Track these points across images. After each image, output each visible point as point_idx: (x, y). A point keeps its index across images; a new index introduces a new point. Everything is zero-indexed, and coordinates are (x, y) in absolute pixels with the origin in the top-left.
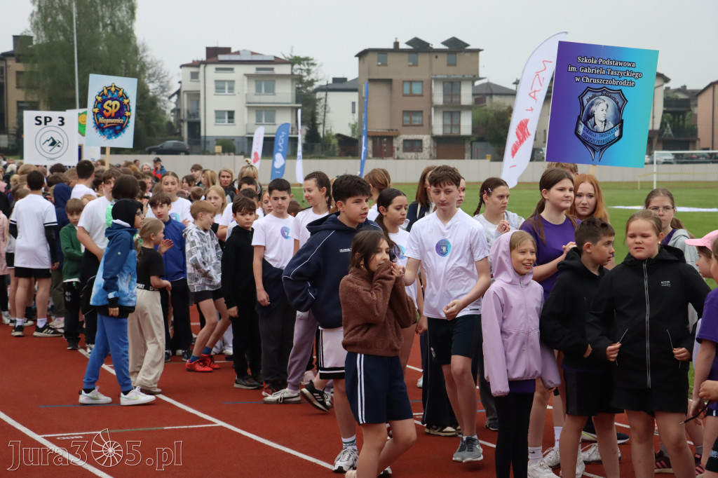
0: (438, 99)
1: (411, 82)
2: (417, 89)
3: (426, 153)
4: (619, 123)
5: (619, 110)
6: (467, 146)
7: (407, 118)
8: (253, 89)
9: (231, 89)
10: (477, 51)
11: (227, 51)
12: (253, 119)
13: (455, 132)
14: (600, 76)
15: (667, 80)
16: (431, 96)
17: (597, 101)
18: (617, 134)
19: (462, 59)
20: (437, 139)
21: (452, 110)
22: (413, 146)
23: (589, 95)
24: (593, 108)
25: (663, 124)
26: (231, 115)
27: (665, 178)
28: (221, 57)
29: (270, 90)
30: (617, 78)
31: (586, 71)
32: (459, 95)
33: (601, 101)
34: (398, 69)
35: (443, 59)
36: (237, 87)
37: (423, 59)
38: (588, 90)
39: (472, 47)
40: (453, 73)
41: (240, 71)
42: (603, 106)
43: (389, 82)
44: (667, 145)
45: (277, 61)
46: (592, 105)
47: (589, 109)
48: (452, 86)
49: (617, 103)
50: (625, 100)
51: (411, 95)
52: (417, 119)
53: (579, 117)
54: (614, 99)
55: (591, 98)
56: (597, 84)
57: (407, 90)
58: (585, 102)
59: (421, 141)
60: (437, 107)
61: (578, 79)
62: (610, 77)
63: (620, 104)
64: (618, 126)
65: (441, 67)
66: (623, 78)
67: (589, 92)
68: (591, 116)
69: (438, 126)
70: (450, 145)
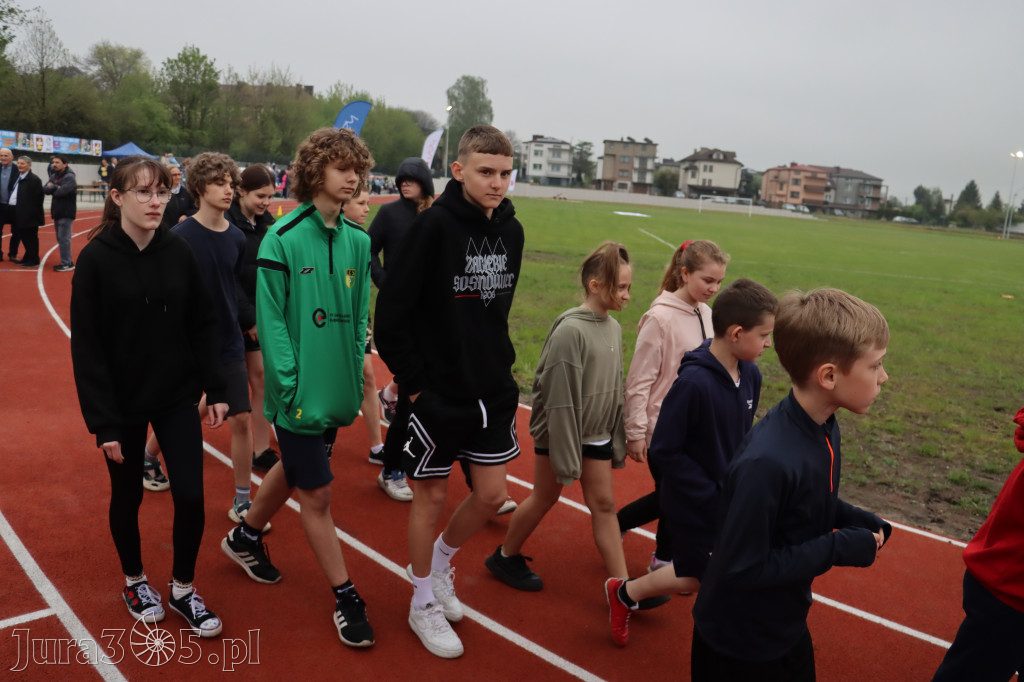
0: (637, 164)
1: (624, 157)
2: (627, 160)
3: (628, 190)
6: (648, 188)
7: (621, 173)
8: (551, 155)
9: (541, 154)
10: (656, 145)
11: (542, 137)
12: (550, 168)
13: (642, 181)
15: (742, 166)
16: (633, 164)
19: (649, 148)
20: (635, 184)
21: (643, 171)
22: (623, 186)
25: (740, 185)
26: (540, 166)
27: (704, 208)
28: (539, 140)
29: (559, 156)
32: (646, 164)
34: (618, 151)
35: (640, 147)
36: (544, 154)
37: (631, 146)
39: (655, 142)
40: (644, 154)
41: (546, 147)
43: (614, 156)
44: (741, 195)
45: (564, 143)
48: (643, 160)
51: (624, 162)
52: (626, 174)
57: (622, 159)
59: (626, 185)
60: (636, 169)
65: (639, 151)
69: (635, 178)
70: (640, 187)
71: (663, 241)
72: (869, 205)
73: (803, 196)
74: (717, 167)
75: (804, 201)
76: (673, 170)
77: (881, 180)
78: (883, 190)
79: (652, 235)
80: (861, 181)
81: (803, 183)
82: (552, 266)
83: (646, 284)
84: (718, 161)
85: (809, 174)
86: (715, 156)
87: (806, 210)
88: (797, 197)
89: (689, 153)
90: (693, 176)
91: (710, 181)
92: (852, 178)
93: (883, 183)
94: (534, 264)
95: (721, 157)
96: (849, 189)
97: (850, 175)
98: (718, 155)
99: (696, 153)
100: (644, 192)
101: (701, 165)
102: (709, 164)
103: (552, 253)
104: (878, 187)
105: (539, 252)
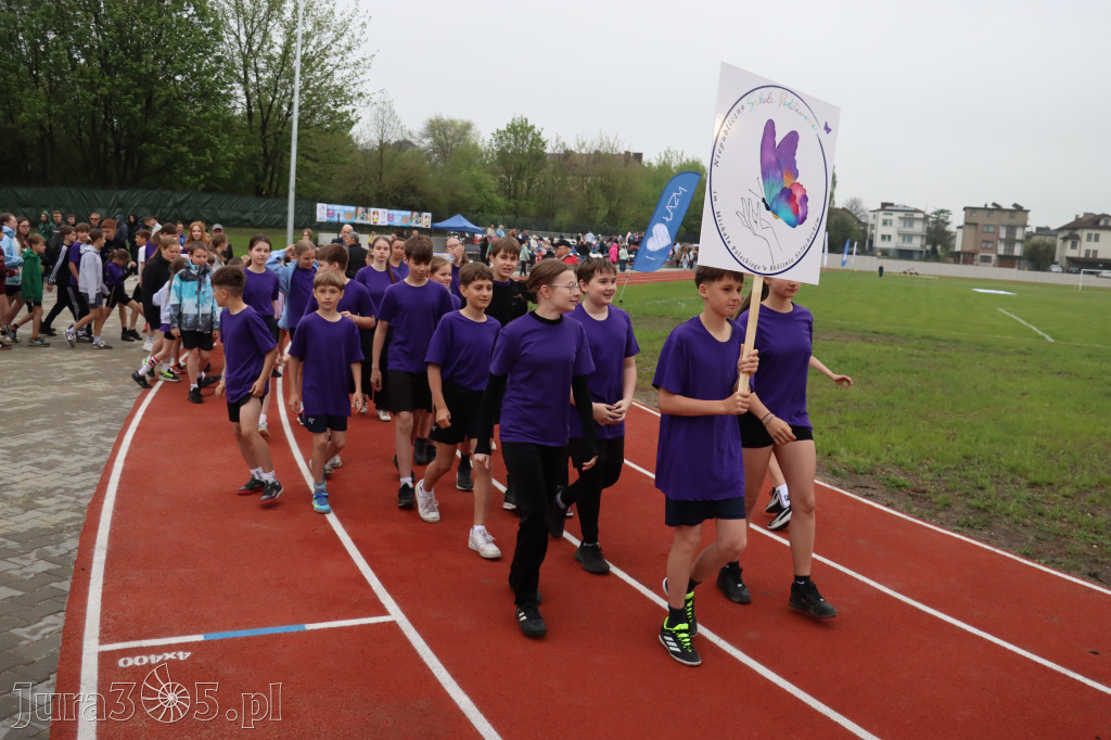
0: (1003, 234)
1: (988, 226)
2: (991, 229)
3: (993, 263)
6: (1017, 262)
7: (984, 245)
8: (902, 224)
9: (891, 224)
10: (1027, 211)
11: (892, 205)
12: (901, 239)
13: (1010, 253)
16: (998, 234)
19: (1019, 214)
20: (1000, 257)
21: (1010, 242)
22: (986, 259)
26: (890, 237)
27: (1085, 284)
28: (888, 208)
29: (911, 225)
32: (1015, 234)
34: (980, 218)
35: (1007, 214)
36: (894, 223)
37: (996, 214)
39: (1025, 208)
40: (1013, 222)
41: (896, 216)
43: (976, 224)
45: (917, 211)
48: (1011, 229)
51: (988, 232)
52: (990, 245)
57: (985, 229)
59: (990, 257)
60: (1002, 240)
65: (1006, 219)
69: (1001, 250)
70: (1007, 261)
71: (1024, 323)
74: (1103, 234)
76: (1048, 240)
79: (1013, 316)
82: (886, 348)
83: (994, 370)
84: (1107, 228)
86: (1102, 223)
89: (1073, 219)
90: (1074, 246)
91: (1095, 252)
94: (869, 346)
98: (1106, 221)
99: (1077, 216)
100: (1012, 266)
101: (1084, 234)
102: (1094, 232)
105: (875, 333)
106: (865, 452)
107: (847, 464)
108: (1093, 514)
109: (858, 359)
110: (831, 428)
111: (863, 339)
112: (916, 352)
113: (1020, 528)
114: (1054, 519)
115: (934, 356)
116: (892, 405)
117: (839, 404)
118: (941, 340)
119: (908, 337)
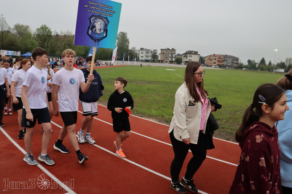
0: (170, 56)
1: (167, 53)
2: (167, 54)
3: (168, 63)
4: (106, 30)
5: (106, 25)
8: (146, 54)
9: (143, 53)
10: (175, 50)
11: (143, 48)
12: (146, 57)
13: (172, 60)
14: (98, 11)
15: (200, 55)
17: (97, 21)
18: (105, 35)
19: (174, 51)
20: (170, 61)
21: (172, 57)
22: (166, 62)
23: (93, 18)
24: (95, 24)
26: (143, 57)
28: (142, 49)
29: (148, 54)
30: (105, 12)
31: (92, 7)
33: (99, 21)
34: (165, 52)
35: (171, 51)
36: (144, 53)
37: (168, 50)
38: (93, 16)
39: (175, 49)
40: (172, 53)
41: (144, 51)
42: (99, 23)
43: (164, 53)
45: (149, 50)
46: (95, 22)
47: (93, 24)
48: (172, 54)
49: (105, 23)
50: (108, 22)
51: (166, 55)
52: (167, 58)
53: (89, 27)
54: (104, 21)
55: (94, 19)
56: (97, 13)
58: (92, 21)
59: (167, 61)
60: (170, 57)
61: (88, 11)
62: (103, 12)
63: (106, 23)
64: (105, 32)
65: (171, 52)
66: (108, 13)
67: (93, 17)
68: (94, 27)
69: (170, 59)
70: (171, 62)
72: (235, 65)
73: (217, 63)
74: (192, 55)
75: (217, 64)
76: (180, 57)
77: (239, 58)
78: (239, 61)
80: (233, 59)
81: (217, 59)
82: (156, 85)
84: (193, 54)
85: (219, 57)
86: (192, 53)
87: (218, 67)
88: (216, 64)
89: (185, 52)
90: (186, 58)
91: (191, 60)
92: (230, 58)
93: (239, 59)
94: (152, 85)
95: (194, 53)
96: (230, 61)
97: (230, 57)
98: (193, 52)
99: (186, 51)
100: (173, 63)
101: (188, 55)
102: (190, 55)
103: (155, 82)
104: (238, 60)
105: (151, 81)
106: (171, 115)
107: (168, 119)
108: (234, 126)
109: (152, 89)
110: (158, 109)
111: (149, 83)
112: (164, 86)
113: (221, 132)
114: (227, 129)
115: (169, 87)
116: (169, 101)
117: (156, 101)
118: (167, 83)
119: (159, 82)
